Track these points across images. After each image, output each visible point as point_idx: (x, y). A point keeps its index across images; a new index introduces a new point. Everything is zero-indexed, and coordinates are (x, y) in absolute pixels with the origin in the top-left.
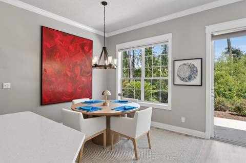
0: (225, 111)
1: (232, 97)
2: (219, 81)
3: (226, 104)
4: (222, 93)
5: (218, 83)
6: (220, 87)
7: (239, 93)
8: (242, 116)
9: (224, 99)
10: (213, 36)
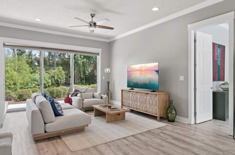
3: (11, 95)
9: (10, 91)
10: (4, 45)
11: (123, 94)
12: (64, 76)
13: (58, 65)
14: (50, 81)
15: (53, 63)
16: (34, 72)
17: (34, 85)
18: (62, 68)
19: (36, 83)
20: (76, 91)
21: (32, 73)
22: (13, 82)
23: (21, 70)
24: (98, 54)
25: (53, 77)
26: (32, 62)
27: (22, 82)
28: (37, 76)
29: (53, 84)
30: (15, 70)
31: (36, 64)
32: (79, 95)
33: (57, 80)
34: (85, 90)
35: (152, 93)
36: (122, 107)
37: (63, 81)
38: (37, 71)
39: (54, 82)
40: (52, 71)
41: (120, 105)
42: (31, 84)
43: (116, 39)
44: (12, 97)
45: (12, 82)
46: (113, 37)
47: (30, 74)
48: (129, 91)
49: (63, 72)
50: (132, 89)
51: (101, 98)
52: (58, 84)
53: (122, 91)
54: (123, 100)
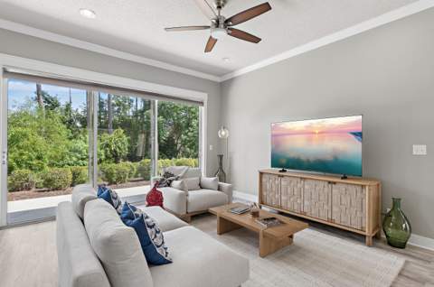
0: (29, 189)
1: (41, 169)
2: (21, 144)
3: (31, 179)
4: (26, 163)
5: (19, 148)
6: (21, 154)
7: (52, 161)
8: (53, 190)
9: (29, 171)
10: (5, 72)
11: (264, 180)
12: (127, 144)
13: (115, 126)
14: (103, 152)
15: (107, 123)
16: (75, 137)
17: (74, 159)
18: (122, 131)
19: (79, 156)
20: (167, 175)
21: (70, 139)
22: (36, 154)
23: (51, 133)
24: (202, 103)
25: (107, 145)
26: (71, 121)
27: (53, 153)
28: (80, 144)
29: (107, 157)
30: (40, 133)
31: (78, 124)
32: (176, 183)
33: (115, 151)
34: (183, 172)
35: (343, 181)
36: (260, 207)
37: (125, 152)
38: (81, 135)
39: (109, 153)
40: (106, 137)
41: (257, 201)
42: (70, 157)
43: (235, 75)
44: (32, 182)
45: (34, 155)
46: (232, 72)
47: (67, 141)
48: (279, 176)
49: (125, 138)
50: (284, 171)
51: (219, 190)
52: (115, 157)
53: (261, 174)
54: (265, 193)
